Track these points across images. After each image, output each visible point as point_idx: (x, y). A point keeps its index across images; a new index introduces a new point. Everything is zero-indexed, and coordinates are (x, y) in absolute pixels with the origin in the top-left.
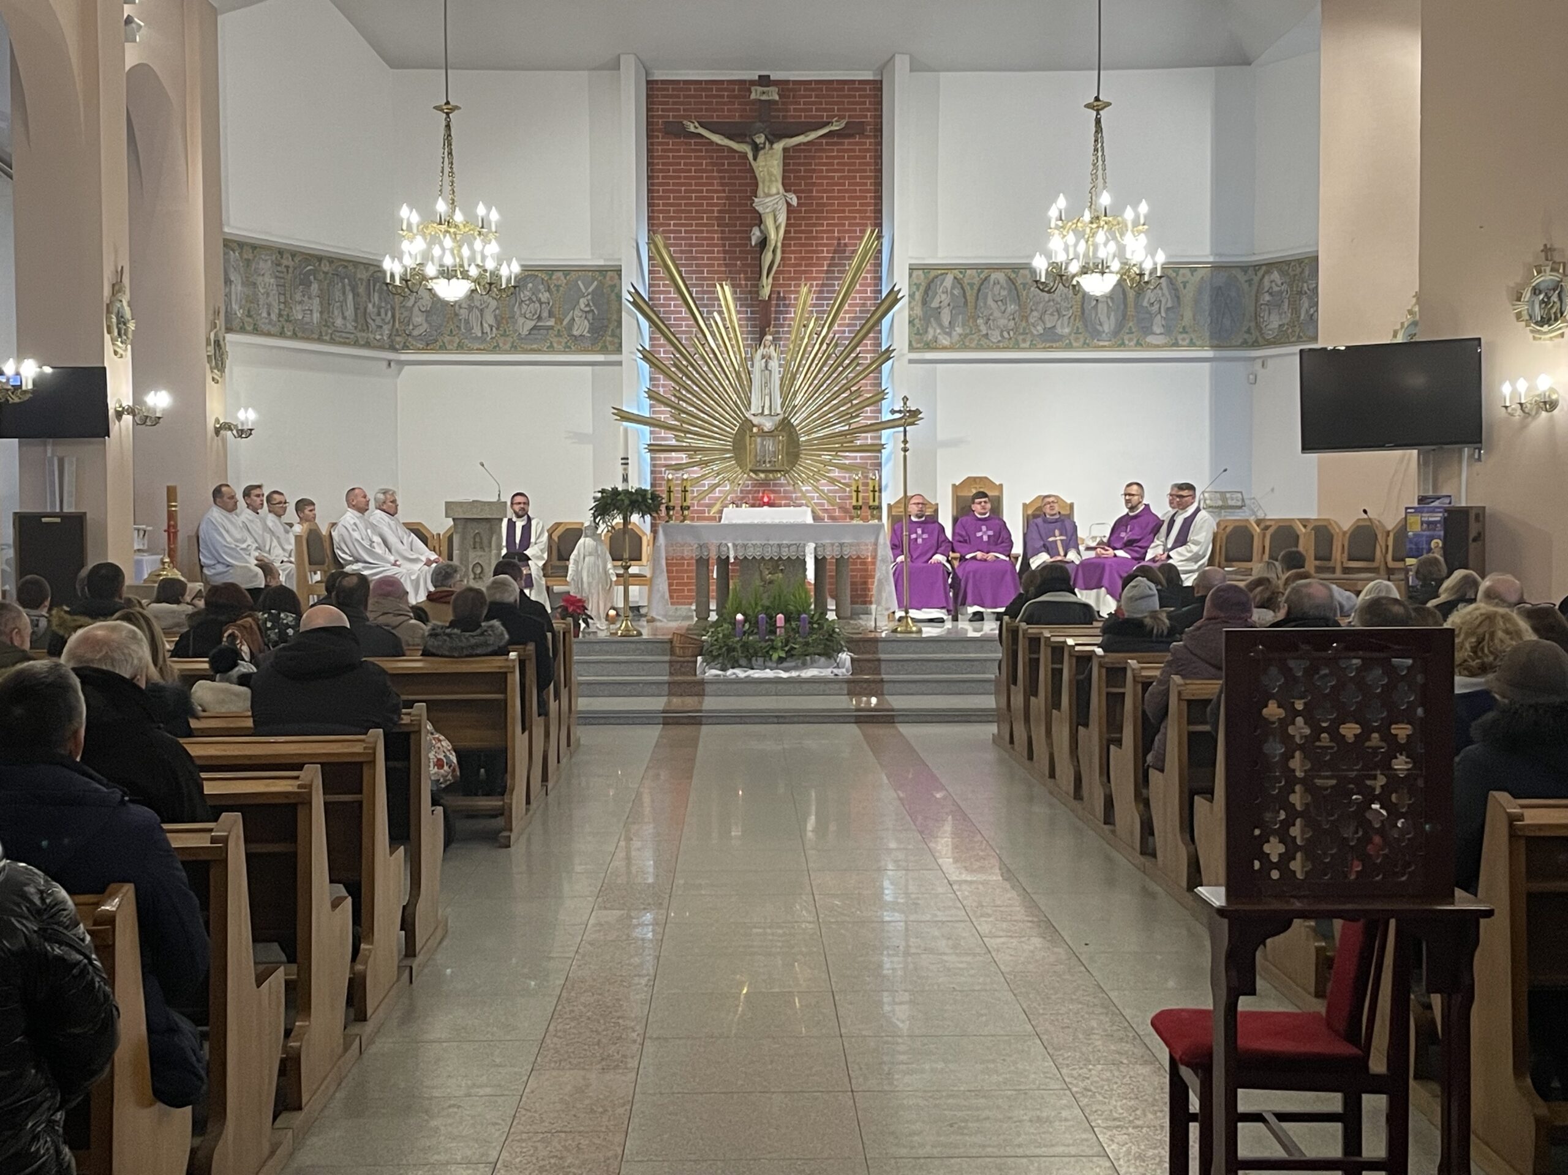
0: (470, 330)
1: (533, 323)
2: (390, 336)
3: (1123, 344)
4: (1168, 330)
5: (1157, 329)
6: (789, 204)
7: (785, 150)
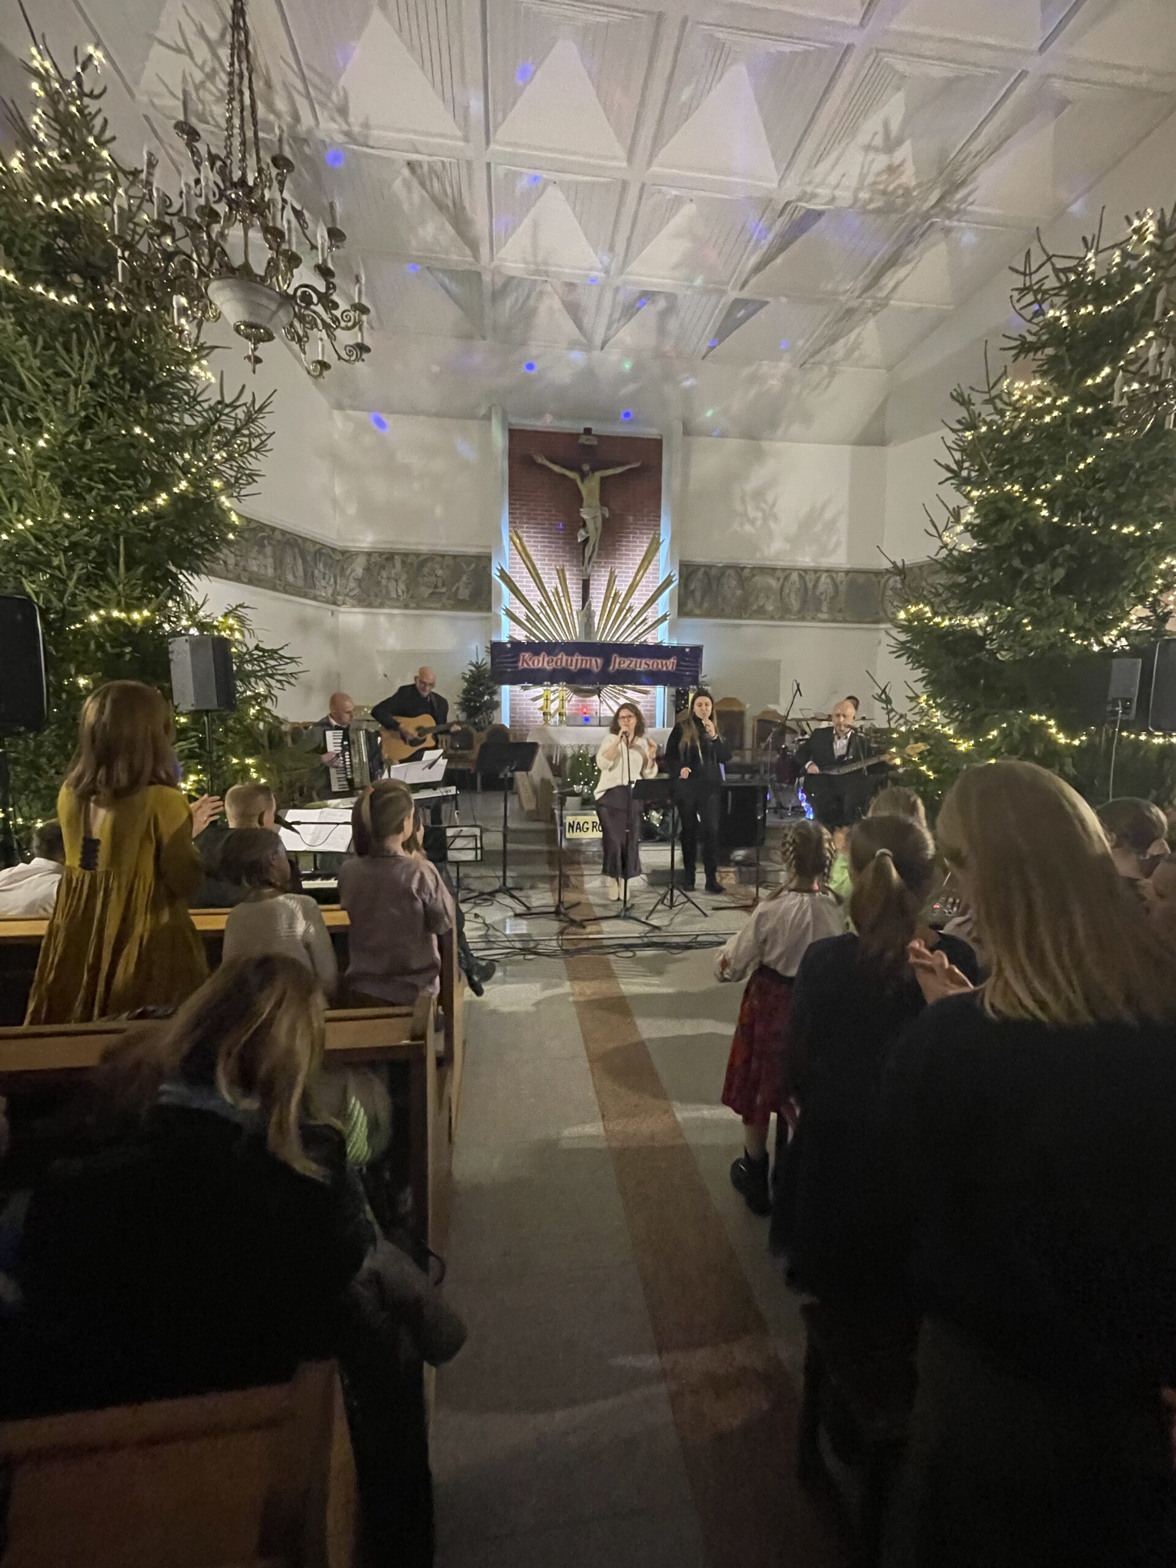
0: (388, 593)
1: (431, 590)
2: (332, 595)
3: (803, 619)
4: (831, 610)
5: (824, 609)
6: (603, 516)
7: (602, 479)
